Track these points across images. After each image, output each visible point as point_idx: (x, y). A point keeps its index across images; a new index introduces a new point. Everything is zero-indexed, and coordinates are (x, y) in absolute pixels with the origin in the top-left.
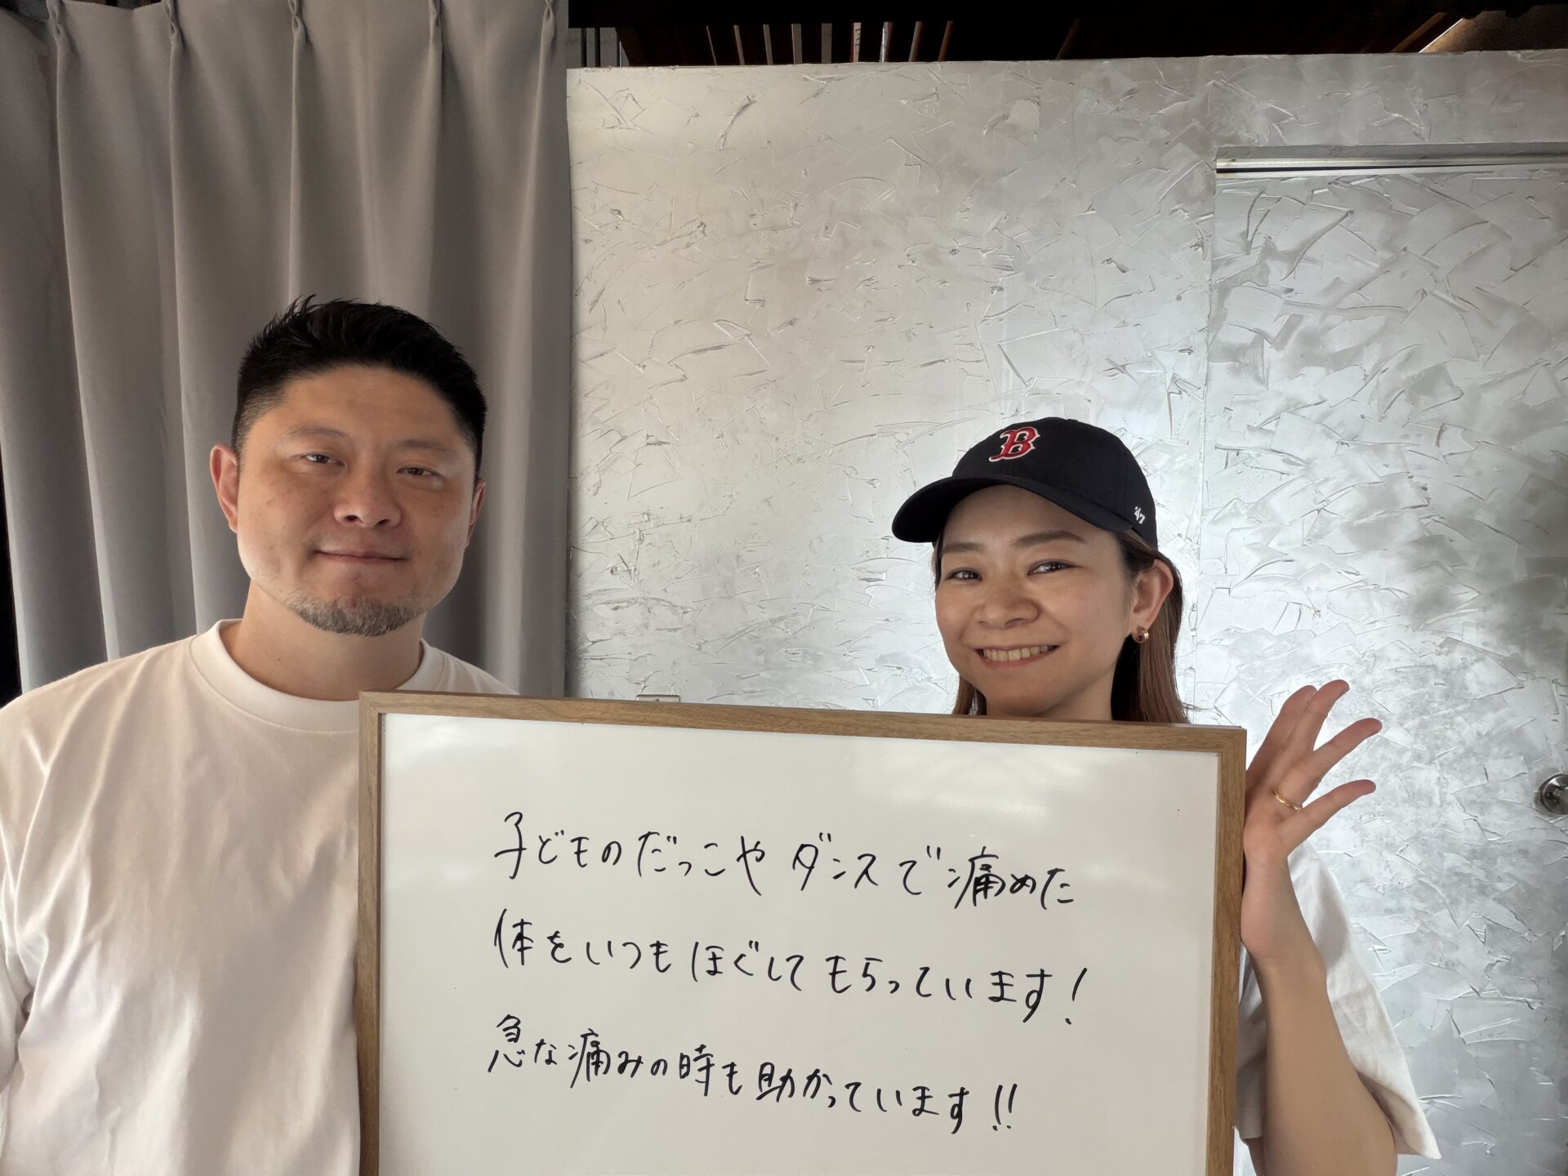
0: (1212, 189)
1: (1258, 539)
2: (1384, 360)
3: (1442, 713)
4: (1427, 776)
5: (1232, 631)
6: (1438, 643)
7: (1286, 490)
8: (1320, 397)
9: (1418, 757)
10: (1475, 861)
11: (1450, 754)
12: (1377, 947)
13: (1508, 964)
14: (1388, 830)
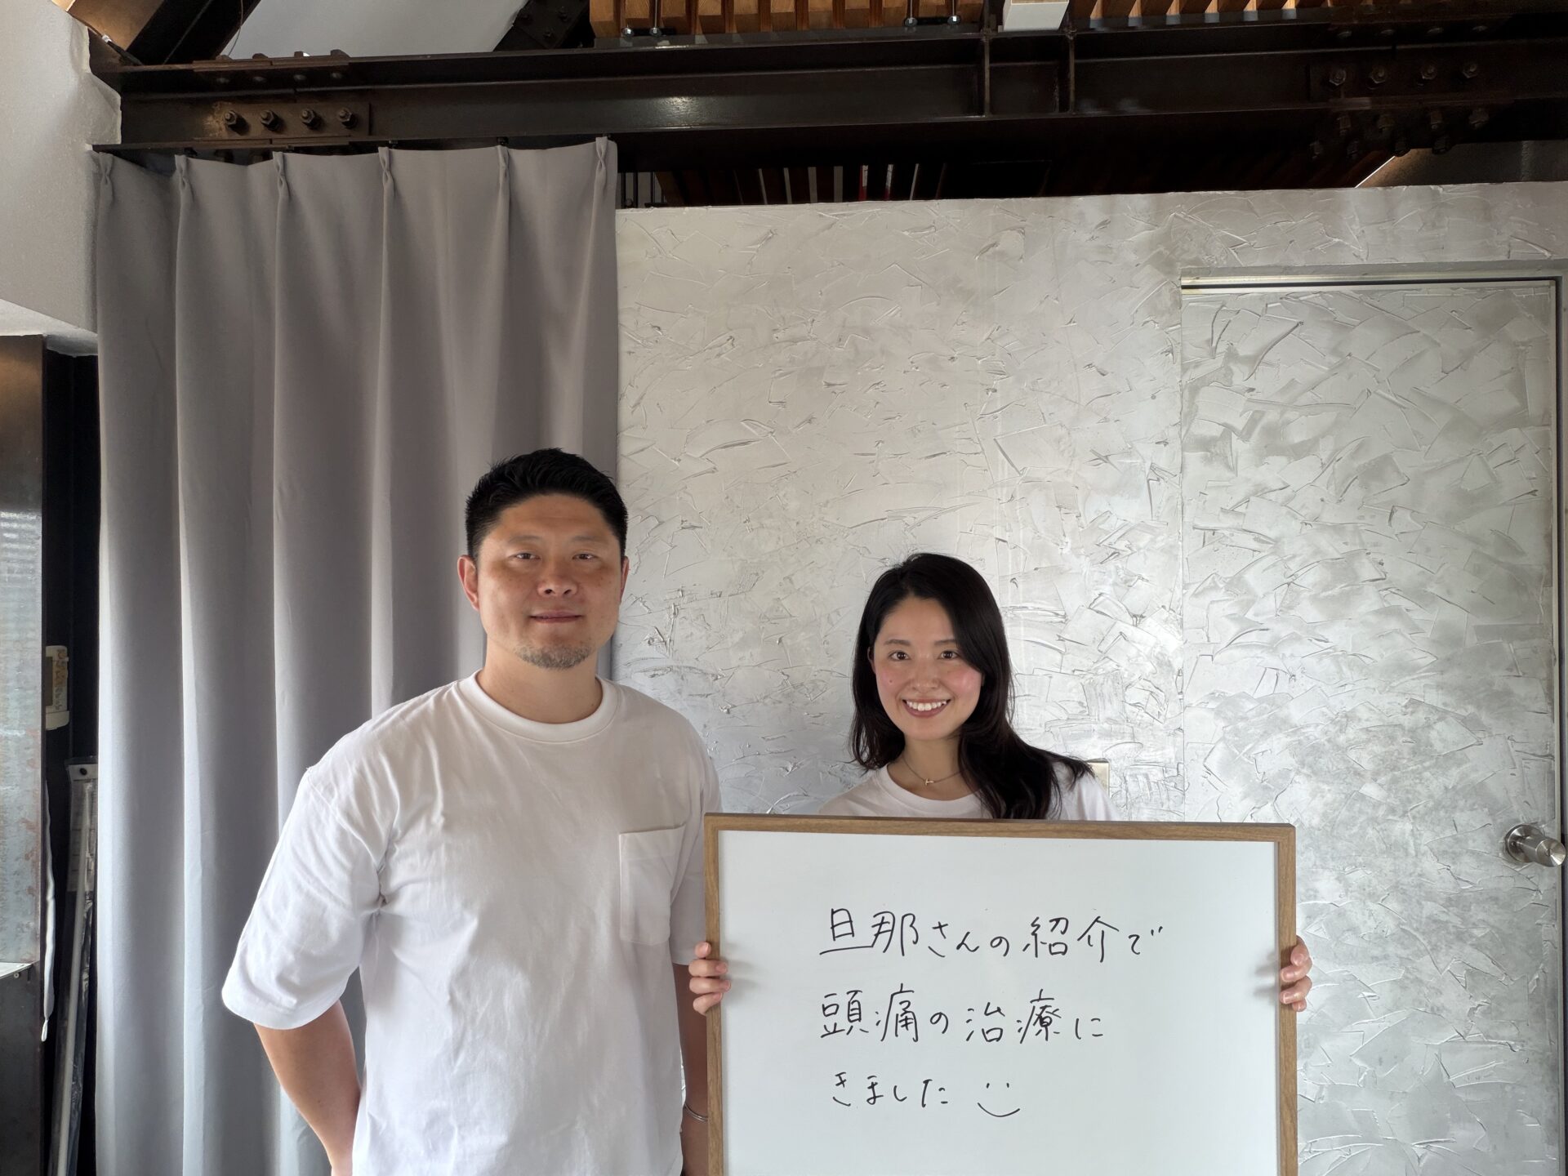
0: (1178, 304)
1: (1235, 610)
2: (1336, 451)
3: (1411, 768)
4: (1402, 828)
5: (1217, 695)
6: (1404, 704)
7: (1259, 565)
8: (1284, 483)
9: (1393, 811)
10: (1451, 909)
11: (1421, 806)
12: (1366, 994)
13: (1489, 1008)
14: (1370, 881)
